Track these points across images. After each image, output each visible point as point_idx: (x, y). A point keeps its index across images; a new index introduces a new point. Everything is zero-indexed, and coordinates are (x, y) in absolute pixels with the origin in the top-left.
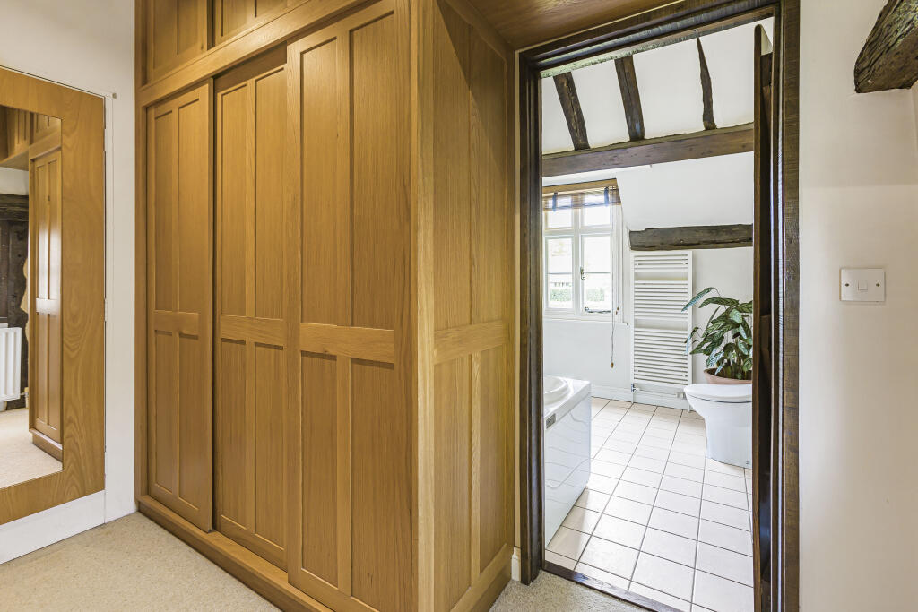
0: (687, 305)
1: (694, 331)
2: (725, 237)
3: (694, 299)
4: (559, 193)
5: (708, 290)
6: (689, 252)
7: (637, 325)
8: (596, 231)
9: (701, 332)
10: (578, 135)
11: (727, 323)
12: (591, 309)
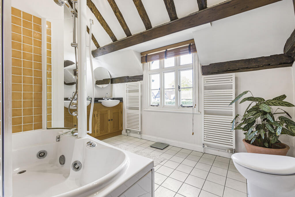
0: (233, 102)
1: (236, 117)
2: (254, 65)
3: (237, 98)
4: (168, 50)
5: (246, 93)
6: (233, 75)
7: (206, 113)
8: (186, 67)
9: (241, 117)
10: (171, 11)
11: (258, 112)
12: (183, 105)
